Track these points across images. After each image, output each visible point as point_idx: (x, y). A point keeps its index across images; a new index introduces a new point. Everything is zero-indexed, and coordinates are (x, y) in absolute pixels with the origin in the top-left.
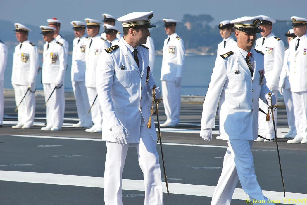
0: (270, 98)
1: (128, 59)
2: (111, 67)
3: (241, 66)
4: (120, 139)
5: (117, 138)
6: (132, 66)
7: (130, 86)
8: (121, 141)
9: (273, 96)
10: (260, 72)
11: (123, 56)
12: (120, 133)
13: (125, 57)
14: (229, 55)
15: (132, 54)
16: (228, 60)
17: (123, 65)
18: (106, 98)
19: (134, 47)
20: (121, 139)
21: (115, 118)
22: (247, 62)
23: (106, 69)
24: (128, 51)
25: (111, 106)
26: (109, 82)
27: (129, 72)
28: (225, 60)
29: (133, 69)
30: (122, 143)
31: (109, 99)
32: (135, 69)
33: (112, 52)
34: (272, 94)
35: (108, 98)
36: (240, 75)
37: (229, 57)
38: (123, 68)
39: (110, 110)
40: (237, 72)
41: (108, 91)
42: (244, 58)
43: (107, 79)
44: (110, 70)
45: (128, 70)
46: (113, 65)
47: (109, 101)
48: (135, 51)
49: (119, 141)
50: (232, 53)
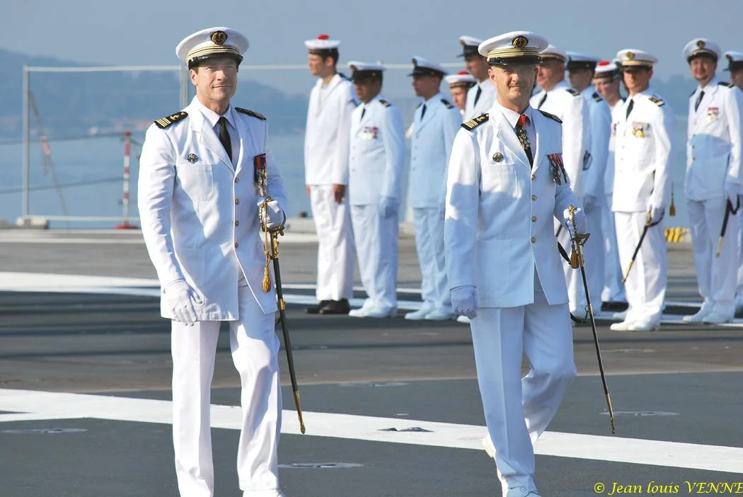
0: (571, 217)
1: (205, 140)
2: (169, 159)
3: (507, 145)
4: (180, 310)
5: (174, 309)
6: (213, 154)
7: (212, 197)
8: (182, 316)
9: (578, 213)
10: (551, 157)
11: (194, 132)
12: (181, 299)
13: (198, 136)
14: (480, 123)
15: (215, 128)
16: (479, 133)
17: (192, 152)
18: (154, 225)
19: (219, 113)
20: (182, 311)
21: (171, 266)
22: (518, 135)
23: (156, 164)
24: (206, 121)
25: (164, 242)
26: (163, 189)
27: (207, 167)
28: (471, 134)
29: (216, 161)
30: (186, 320)
31: (160, 228)
32: (221, 161)
33: (169, 126)
34: (576, 209)
35: (158, 225)
36: (503, 162)
37: (480, 127)
38: (193, 159)
39: (161, 251)
40: (498, 158)
41: (159, 211)
42: (512, 127)
43: (158, 184)
44: (165, 164)
45: (203, 163)
46: (170, 155)
47: (162, 232)
48: (222, 121)
49: (179, 316)
50: (485, 118)
